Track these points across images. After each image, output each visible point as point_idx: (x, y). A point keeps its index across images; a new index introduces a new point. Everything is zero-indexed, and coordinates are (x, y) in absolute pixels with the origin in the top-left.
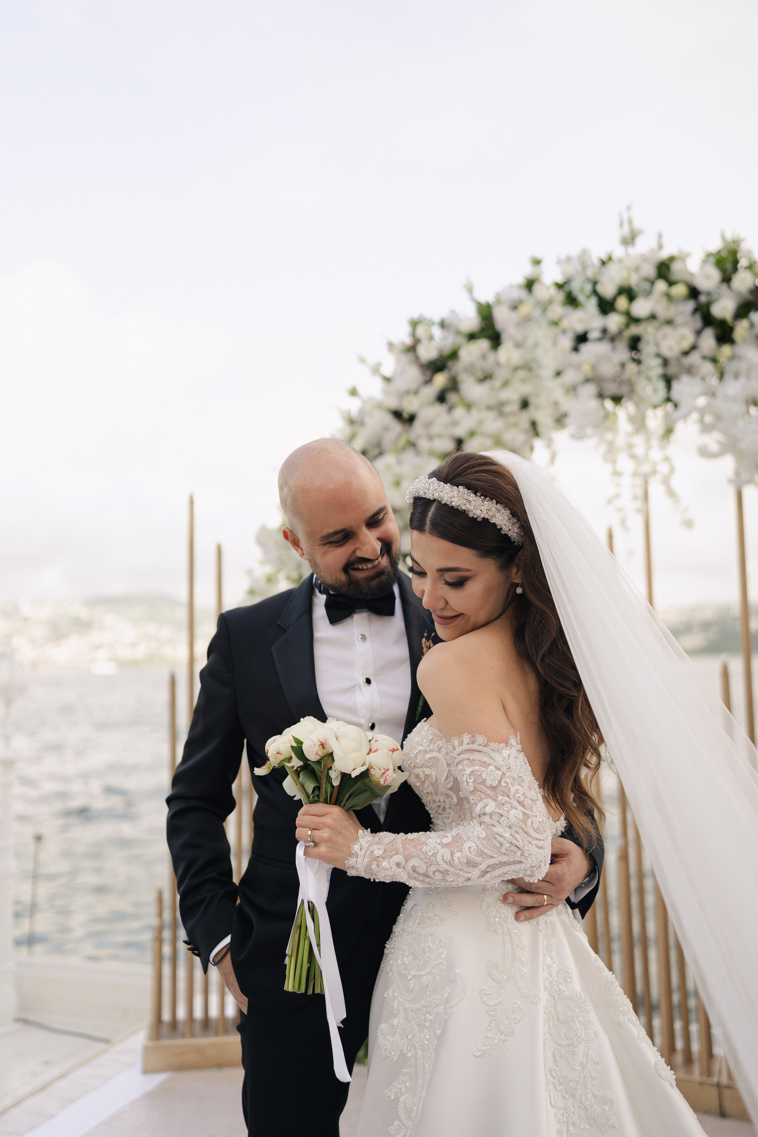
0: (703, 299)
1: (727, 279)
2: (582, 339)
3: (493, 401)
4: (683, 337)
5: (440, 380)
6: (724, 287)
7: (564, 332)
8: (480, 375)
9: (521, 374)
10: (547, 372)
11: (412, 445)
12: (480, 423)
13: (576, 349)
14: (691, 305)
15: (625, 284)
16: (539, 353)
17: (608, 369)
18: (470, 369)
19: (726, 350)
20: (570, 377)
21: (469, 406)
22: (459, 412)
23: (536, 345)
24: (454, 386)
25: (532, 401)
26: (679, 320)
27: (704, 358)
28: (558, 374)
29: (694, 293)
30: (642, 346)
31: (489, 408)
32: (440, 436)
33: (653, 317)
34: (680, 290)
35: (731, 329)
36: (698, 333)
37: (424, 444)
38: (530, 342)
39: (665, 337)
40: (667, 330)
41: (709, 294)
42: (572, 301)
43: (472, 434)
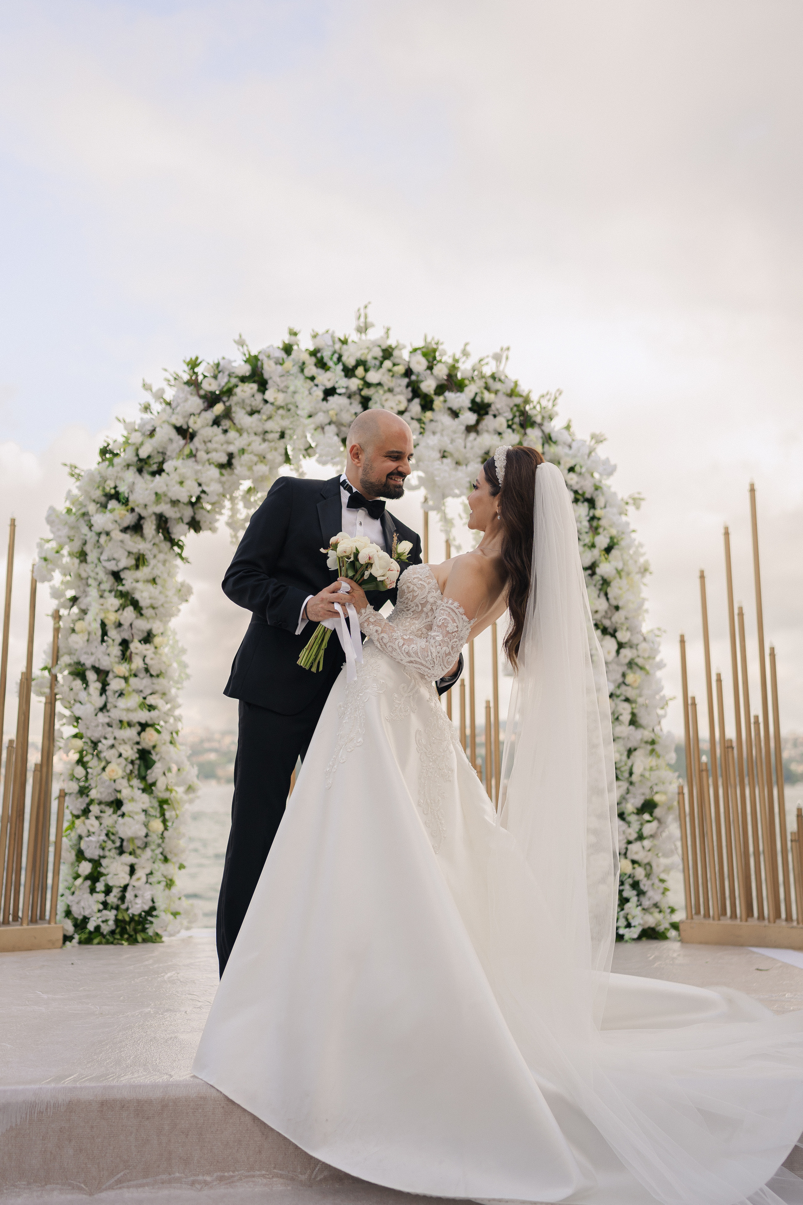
0: (413, 378)
1: (430, 368)
2: (329, 392)
3: (260, 430)
4: (400, 402)
5: (219, 408)
6: (429, 372)
7: (317, 385)
8: (249, 409)
9: (281, 412)
10: (303, 413)
11: (192, 455)
12: (249, 445)
13: (325, 399)
14: (406, 381)
15: (363, 358)
16: (298, 397)
17: (346, 417)
18: (242, 404)
19: (429, 414)
20: (321, 418)
21: (240, 431)
22: (232, 434)
23: (295, 392)
24: (227, 414)
25: (288, 432)
26: (397, 390)
27: (412, 419)
28: (310, 416)
29: (408, 373)
30: (371, 404)
31: (256, 434)
32: (216, 450)
33: (379, 384)
34: (401, 369)
35: (432, 401)
36: (410, 401)
37: (201, 455)
38: (292, 389)
39: (386, 400)
40: (389, 395)
41: (418, 375)
42: (322, 364)
43: (243, 451)
